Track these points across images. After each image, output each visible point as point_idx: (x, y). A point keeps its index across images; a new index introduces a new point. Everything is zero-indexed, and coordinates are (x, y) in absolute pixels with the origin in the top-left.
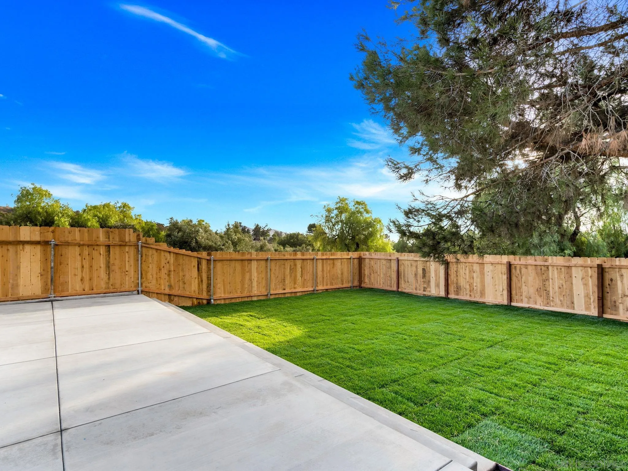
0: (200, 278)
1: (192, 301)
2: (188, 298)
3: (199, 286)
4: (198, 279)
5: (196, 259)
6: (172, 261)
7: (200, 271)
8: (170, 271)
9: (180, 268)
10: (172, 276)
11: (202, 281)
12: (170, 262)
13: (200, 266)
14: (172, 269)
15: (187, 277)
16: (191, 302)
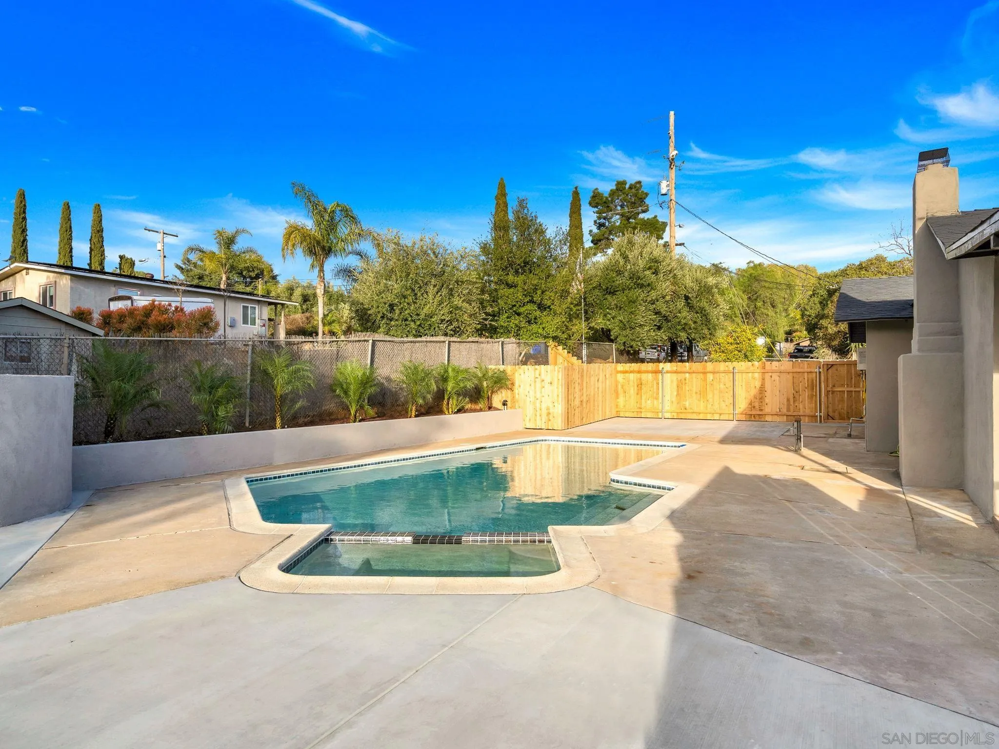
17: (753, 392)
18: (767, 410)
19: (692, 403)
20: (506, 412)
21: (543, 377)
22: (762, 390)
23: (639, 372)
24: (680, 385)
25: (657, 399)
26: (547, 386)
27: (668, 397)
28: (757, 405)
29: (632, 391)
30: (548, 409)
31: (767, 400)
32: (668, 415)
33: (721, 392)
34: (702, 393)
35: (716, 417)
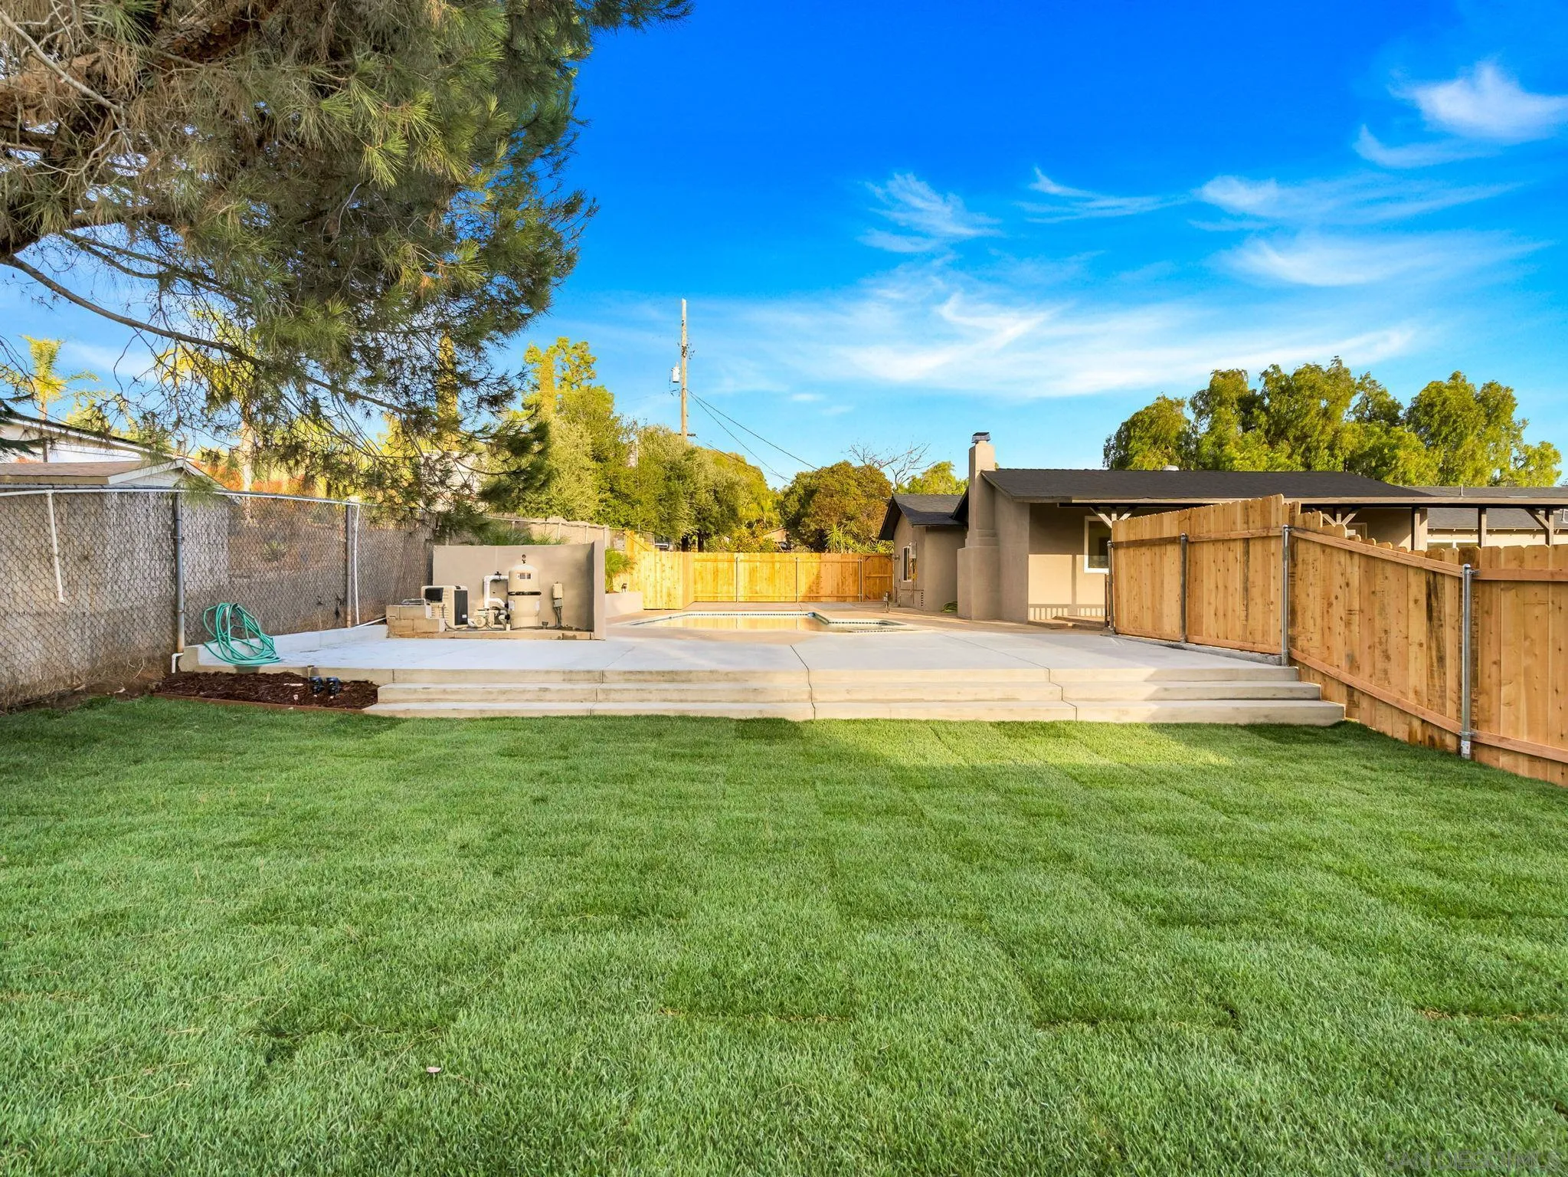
0: (1434, 646)
1: (1410, 725)
2: (1395, 713)
3: (1432, 677)
4: (1429, 648)
5: (1423, 578)
6: (1355, 581)
7: (1436, 622)
8: (1350, 612)
9: (1377, 605)
10: (1355, 628)
11: (1441, 659)
12: (1351, 585)
13: (1435, 604)
14: (1356, 606)
15: (1395, 640)
16: (1406, 728)
17: (813, 578)
18: (822, 593)
19: (763, 587)
20: (625, 594)
21: (663, 562)
22: (818, 577)
23: (716, 561)
24: (752, 572)
25: (732, 584)
26: (667, 570)
27: (741, 583)
28: (814, 588)
29: (709, 577)
30: (669, 588)
31: (822, 585)
32: (741, 599)
33: (786, 578)
34: (771, 579)
35: (783, 599)
